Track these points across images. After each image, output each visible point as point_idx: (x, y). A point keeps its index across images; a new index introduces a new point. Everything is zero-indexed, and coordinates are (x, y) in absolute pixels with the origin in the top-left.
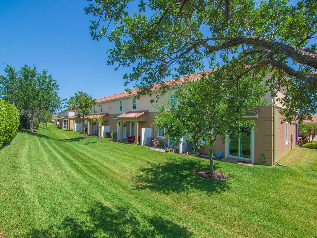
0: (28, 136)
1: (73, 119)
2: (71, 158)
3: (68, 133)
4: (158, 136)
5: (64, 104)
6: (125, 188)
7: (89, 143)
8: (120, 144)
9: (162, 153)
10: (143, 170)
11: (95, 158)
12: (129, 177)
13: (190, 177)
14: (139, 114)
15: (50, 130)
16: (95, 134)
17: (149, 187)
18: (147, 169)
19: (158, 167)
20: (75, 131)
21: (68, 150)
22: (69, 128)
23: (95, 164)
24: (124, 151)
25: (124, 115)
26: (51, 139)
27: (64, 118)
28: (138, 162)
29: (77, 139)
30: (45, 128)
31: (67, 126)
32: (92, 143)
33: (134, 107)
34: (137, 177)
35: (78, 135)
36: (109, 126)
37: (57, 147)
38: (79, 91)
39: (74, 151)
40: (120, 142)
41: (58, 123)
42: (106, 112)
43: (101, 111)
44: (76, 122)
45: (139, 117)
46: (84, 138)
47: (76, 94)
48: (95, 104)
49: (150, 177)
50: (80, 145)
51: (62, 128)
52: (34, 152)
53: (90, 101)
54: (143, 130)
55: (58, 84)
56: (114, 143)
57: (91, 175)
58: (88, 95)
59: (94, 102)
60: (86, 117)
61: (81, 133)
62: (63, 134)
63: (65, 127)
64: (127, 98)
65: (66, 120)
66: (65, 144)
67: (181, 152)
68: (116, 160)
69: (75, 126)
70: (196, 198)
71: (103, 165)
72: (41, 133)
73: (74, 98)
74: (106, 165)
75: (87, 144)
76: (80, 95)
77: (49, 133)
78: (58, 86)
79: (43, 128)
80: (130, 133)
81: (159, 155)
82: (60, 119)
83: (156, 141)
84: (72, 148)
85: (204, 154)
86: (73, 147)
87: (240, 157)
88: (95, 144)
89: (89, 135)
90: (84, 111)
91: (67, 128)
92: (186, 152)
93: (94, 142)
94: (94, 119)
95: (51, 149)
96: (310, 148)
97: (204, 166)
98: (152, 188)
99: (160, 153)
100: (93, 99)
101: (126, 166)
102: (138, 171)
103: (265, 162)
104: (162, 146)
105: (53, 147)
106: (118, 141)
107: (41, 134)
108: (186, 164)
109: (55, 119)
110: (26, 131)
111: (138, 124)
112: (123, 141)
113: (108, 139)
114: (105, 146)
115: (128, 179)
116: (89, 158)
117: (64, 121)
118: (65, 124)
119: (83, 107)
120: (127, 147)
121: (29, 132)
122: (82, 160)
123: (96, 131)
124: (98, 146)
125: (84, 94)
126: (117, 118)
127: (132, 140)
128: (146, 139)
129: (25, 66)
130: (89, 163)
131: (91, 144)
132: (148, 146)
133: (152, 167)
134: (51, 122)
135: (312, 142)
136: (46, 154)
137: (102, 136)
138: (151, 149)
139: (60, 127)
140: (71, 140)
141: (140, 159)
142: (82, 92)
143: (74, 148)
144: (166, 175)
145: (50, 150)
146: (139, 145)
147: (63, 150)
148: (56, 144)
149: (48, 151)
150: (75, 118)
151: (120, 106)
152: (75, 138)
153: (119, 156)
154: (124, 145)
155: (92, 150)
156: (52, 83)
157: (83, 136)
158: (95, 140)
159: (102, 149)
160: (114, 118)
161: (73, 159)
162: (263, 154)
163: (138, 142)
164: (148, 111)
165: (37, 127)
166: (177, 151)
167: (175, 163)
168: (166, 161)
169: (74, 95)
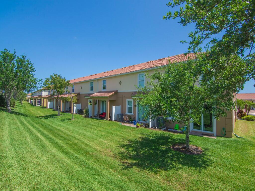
0: (6, 115)
1: (47, 98)
2: (51, 136)
3: (42, 110)
4: (127, 113)
5: (40, 84)
6: (114, 168)
7: (64, 119)
8: (93, 121)
9: (134, 128)
10: (123, 146)
11: (74, 135)
12: (112, 154)
13: (171, 153)
14: (110, 94)
15: (25, 107)
16: (68, 111)
17: (135, 164)
18: (126, 145)
19: (136, 142)
20: (48, 108)
21: (46, 127)
22: (42, 106)
23: (76, 141)
24: (99, 127)
25: (95, 95)
26: (28, 117)
27: (38, 97)
28: (116, 138)
29: (52, 116)
30: (20, 105)
31: (41, 104)
32: (67, 119)
33: (104, 88)
34: (119, 153)
35: (52, 112)
36: (81, 104)
37: (35, 124)
38: (54, 74)
39: (51, 128)
40: (92, 118)
41: (32, 101)
42: (78, 92)
43: (73, 91)
44: (49, 101)
45: (110, 96)
46: (58, 115)
47: (51, 76)
48: (68, 85)
49: (131, 154)
50: (56, 122)
51: (36, 105)
52: (16, 132)
53: (64, 82)
54: (114, 108)
55: (34, 67)
56: (87, 119)
57: (76, 155)
58: (62, 77)
59: (68, 83)
60: (60, 96)
61: (54, 110)
62: (37, 112)
63: (38, 105)
64: (97, 80)
65: (40, 98)
66: (41, 121)
67: (150, 127)
68: (94, 136)
69: (48, 104)
70: (185, 175)
71: (83, 143)
72: (18, 110)
73: (49, 79)
74: (86, 141)
75: (63, 121)
76: (55, 77)
77: (25, 111)
78: (34, 68)
79: (19, 106)
80: (100, 110)
81: (132, 130)
82: (34, 98)
83: (126, 117)
84: (49, 125)
85: (171, 129)
86: (49, 123)
87: (203, 130)
88: (70, 120)
89: (62, 112)
90: (59, 91)
91: (41, 105)
92: (154, 127)
93: (68, 118)
94: (69, 99)
95: (30, 127)
96: (247, 120)
97: (177, 140)
98: (138, 165)
99: (133, 128)
100: (66, 81)
101: (105, 142)
102: (118, 148)
103: (226, 134)
104: (131, 122)
105: (32, 125)
106: (90, 117)
107: (18, 112)
108: (159, 139)
109: (29, 98)
110: (3, 110)
111: (109, 102)
112: (95, 117)
113: (80, 115)
114: (79, 122)
115: (112, 156)
116: (68, 135)
117: (38, 99)
118: (38, 102)
119: (58, 88)
120: (100, 123)
121: (6, 111)
122: (62, 138)
123: (69, 108)
124: (73, 123)
125: (59, 76)
126: (89, 97)
127: (103, 116)
128: (117, 115)
129: (5, 50)
130: (70, 141)
131: (66, 121)
132: (118, 121)
133: (130, 143)
134: (25, 100)
135: (247, 116)
136: (27, 134)
137: (75, 113)
138: (122, 124)
139: (34, 105)
140: (46, 117)
141: (117, 135)
142: (57, 74)
143: (51, 124)
144: (147, 151)
145: (30, 129)
146: (111, 121)
147: (41, 127)
148: (33, 121)
149: (28, 130)
150: (49, 97)
151: (91, 87)
152: (50, 115)
153: (96, 132)
154: (97, 121)
155: (69, 127)
156: (30, 66)
157: (58, 113)
158: (69, 117)
159: (78, 126)
160: (85, 97)
161: (53, 137)
162: (224, 128)
163: (109, 119)
164: (117, 91)
165: (13, 105)
166: (147, 126)
167: (149, 138)
168: (140, 136)
169: (49, 77)
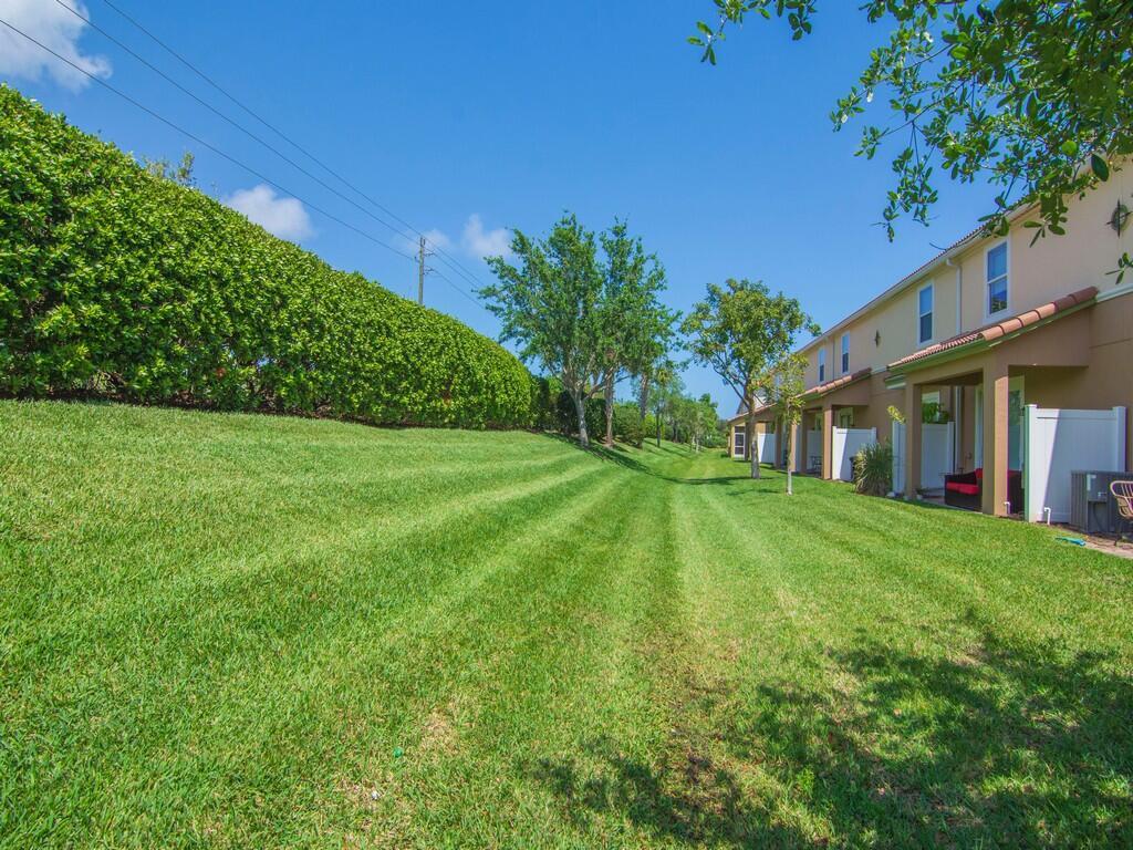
7: (753, 490)
14: (1015, 321)
16: (815, 473)
20: (760, 460)
26: (640, 471)
27: (737, 419)
31: (746, 447)
32: (763, 491)
36: (875, 428)
40: (906, 501)
43: (846, 367)
46: (752, 478)
47: (711, 290)
51: (730, 455)
54: (1042, 425)
63: (738, 451)
64: (952, 260)
65: (743, 425)
80: (972, 457)
91: (746, 455)
93: (774, 489)
105: (585, 481)
106: (892, 494)
112: (921, 496)
117: (738, 429)
118: (738, 440)
127: (966, 489)
128: (1070, 482)
131: (749, 494)
132: (1077, 530)
137: (836, 475)
148: (628, 480)
150: (760, 413)
151: (923, 319)
152: (725, 478)
155: (722, 512)
159: (764, 513)
160: (887, 383)
163: (1001, 504)
164: (1092, 293)
